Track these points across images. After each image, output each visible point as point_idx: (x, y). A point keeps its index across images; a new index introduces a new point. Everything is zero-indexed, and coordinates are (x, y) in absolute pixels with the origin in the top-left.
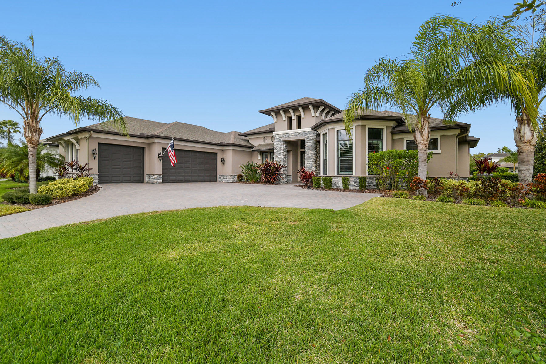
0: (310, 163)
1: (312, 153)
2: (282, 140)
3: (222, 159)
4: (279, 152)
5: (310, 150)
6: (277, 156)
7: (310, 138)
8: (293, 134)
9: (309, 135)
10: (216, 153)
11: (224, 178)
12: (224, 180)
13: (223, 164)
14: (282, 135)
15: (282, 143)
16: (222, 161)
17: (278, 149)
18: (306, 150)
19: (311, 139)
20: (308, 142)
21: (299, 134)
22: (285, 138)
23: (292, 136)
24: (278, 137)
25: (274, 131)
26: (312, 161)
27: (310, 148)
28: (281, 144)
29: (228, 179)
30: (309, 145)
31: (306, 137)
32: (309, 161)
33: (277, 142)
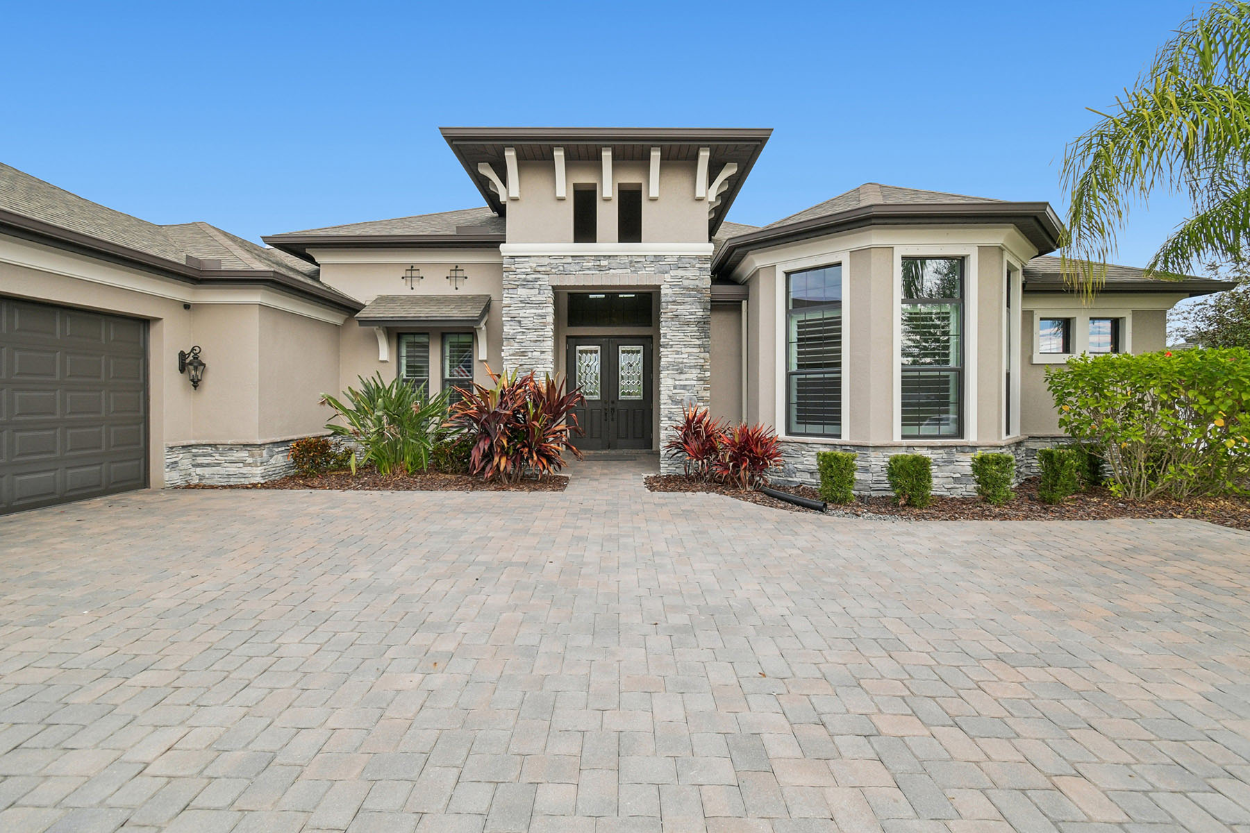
0: (684, 387)
1: (695, 346)
2: (547, 281)
3: (182, 356)
4: (532, 336)
5: (684, 332)
6: (523, 354)
7: (686, 283)
8: (603, 263)
9: (681, 273)
10: (145, 323)
11: (200, 460)
12: (199, 470)
13: (196, 383)
14: (546, 261)
15: (549, 296)
16: (182, 369)
17: (525, 322)
18: (667, 330)
19: (688, 289)
20: (679, 299)
21: (634, 263)
22: (564, 273)
23: (600, 268)
24: (525, 267)
25: (505, 242)
26: (694, 376)
27: (688, 323)
28: (542, 298)
29: (232, 469)
30: (682, 310)
31: (667, 277)
32: (683, 377)
33: (521, 291)
